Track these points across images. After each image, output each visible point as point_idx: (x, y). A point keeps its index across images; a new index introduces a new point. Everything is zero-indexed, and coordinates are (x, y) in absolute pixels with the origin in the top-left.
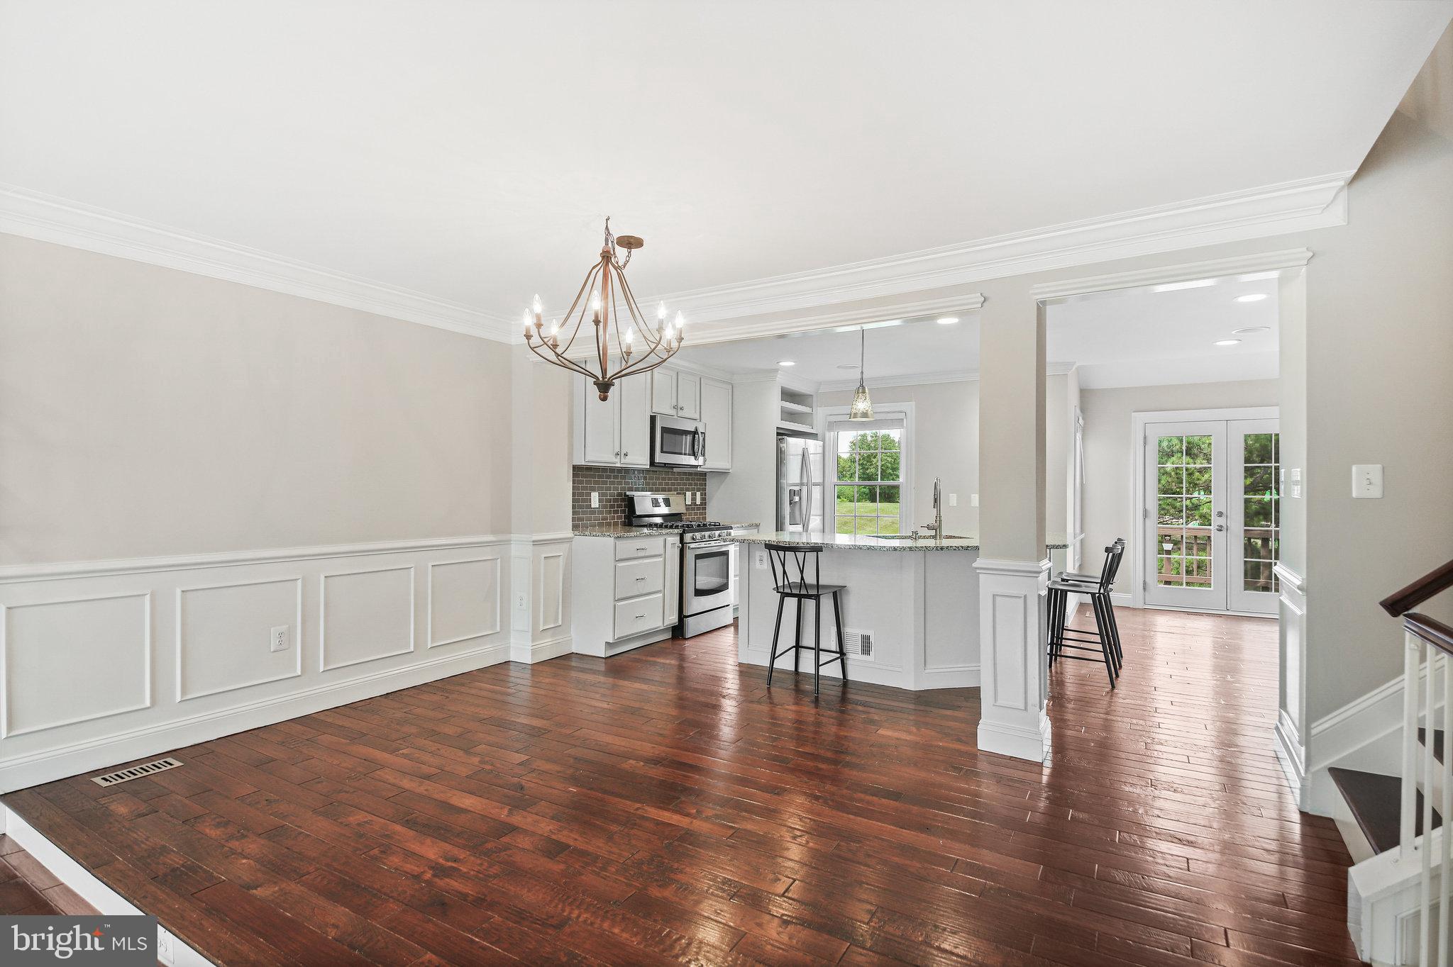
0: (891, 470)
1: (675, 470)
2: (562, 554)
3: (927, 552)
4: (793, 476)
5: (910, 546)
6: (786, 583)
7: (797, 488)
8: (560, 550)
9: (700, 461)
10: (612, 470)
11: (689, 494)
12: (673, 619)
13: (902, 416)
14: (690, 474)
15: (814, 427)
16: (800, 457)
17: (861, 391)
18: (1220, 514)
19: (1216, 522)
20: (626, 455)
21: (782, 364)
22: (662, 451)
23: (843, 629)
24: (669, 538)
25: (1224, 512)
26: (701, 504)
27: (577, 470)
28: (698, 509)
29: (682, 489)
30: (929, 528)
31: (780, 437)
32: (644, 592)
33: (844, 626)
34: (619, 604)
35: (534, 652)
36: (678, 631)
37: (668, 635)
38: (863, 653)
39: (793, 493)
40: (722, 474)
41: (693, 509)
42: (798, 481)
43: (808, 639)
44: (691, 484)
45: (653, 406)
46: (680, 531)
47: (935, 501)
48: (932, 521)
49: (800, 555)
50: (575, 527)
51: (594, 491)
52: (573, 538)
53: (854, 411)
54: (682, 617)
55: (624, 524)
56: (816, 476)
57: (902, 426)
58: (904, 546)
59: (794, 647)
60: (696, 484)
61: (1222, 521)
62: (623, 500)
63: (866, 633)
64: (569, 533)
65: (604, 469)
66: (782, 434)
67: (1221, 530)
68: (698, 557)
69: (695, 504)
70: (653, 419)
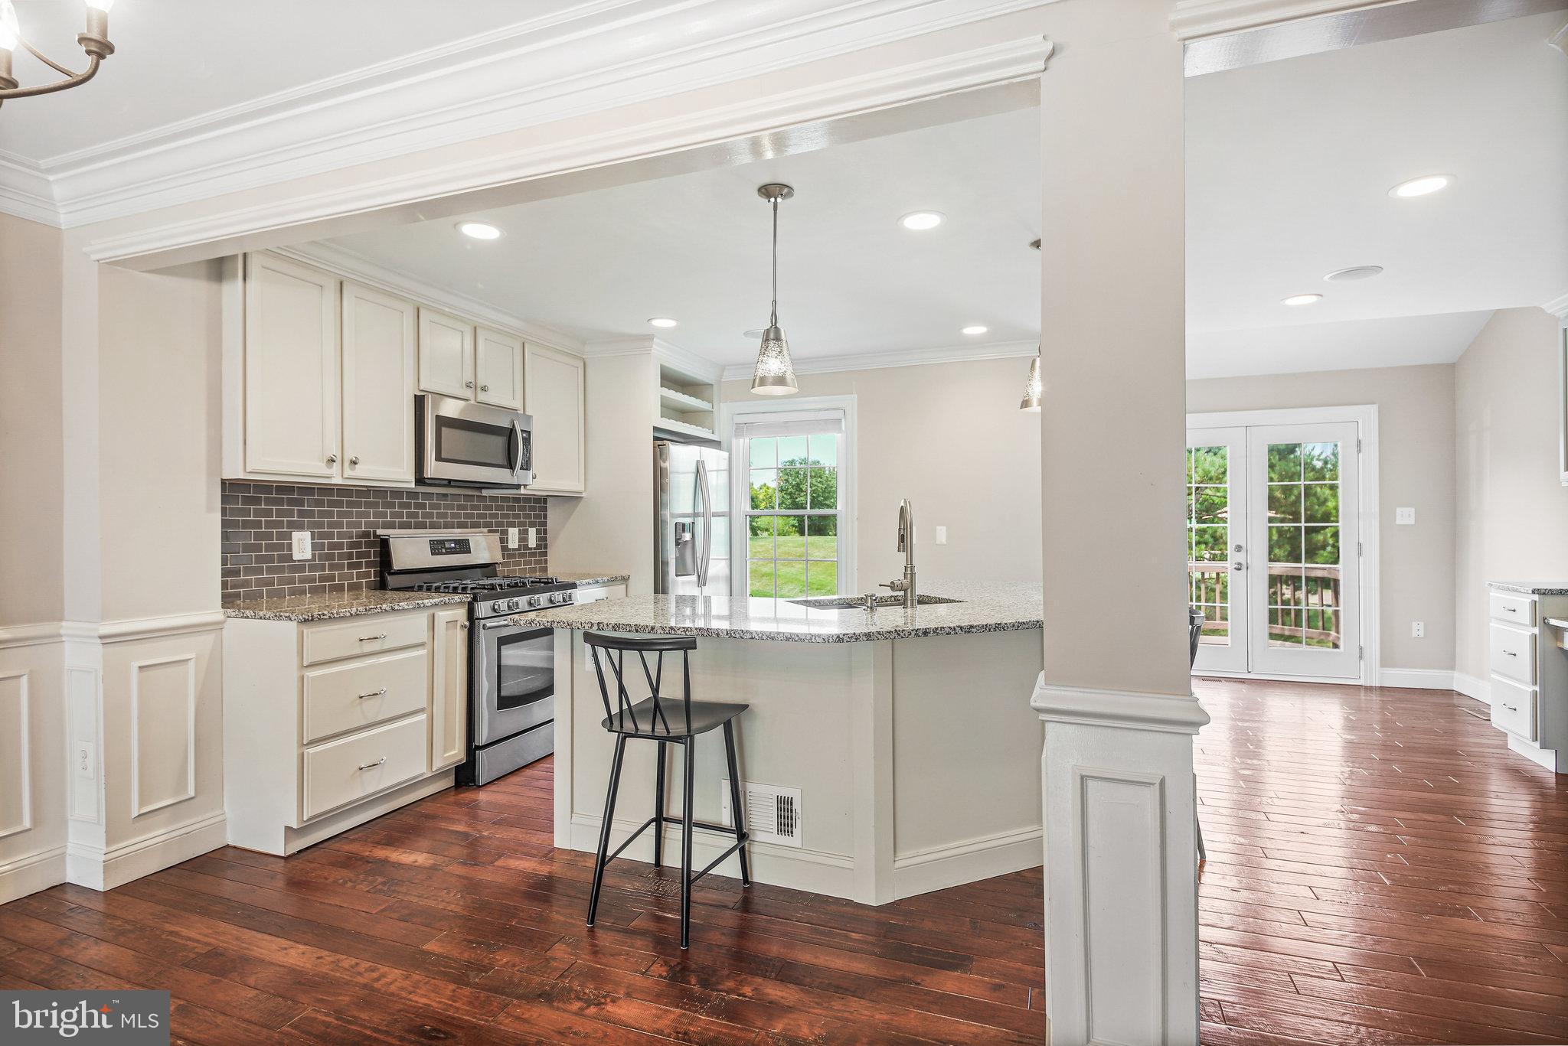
0: (824, 496)
1: (485, 493)
2: (192, 655)
3: (898, 641)
4: (680, 502)
5: (867, 631)
6: (625, 706)
7: (687, 521)
8: (190, 649)
9: (518, 476)
10: (326, 490)
11: (513, 533)
12: (456, 753)
13: (839, 415)
14: (505, 499)
15: (716, 431)
16: (692, 477)
17: (772, 336)
18: (1239, 548)
19: (1233, 557)
20: (354, 463)
21: (657, 323)
22: (439, 458)
23: (744, 787)
24: (441, 613)
25: (1244, 545)
26: (538, 547)
27: (234, 491)
28: (533, 555)
29: (498, 524)
30: (893, 586)
31: (659, 442)
32: (380, 718)
33: (745, 779)
34: (312, 750)
35: (108, 867)
36: (465, 775)
37: (449, 782)
38: (780, 831)
39: (681, 528)
40: (570, 500)
41: (523, 555)
42: (690, 511)
43: (676, 809)
44: (518, 516)
45: (421, 380)
46: (468, 598)
47: (902, 539)
48: (898, 576)
49: (651, 657)
50: (228, 600)
51: (300, 527)
52: (222, 623)
53: (760, 373)
54: (472, 749)
55: (373, 587)
56: (717, 502)
57: (840, 430)
58: (857, 632)
59: (652, 821)
60: (527, 516)
61: (1240, 557)
62: (369, 545)
63: (785, 793)
64: (215, 612)
65: (307, 489)
66: (661, 439)
67: (1239, 569)
68: (503, 641)
69: (526, 547)
70: (419, 402)
